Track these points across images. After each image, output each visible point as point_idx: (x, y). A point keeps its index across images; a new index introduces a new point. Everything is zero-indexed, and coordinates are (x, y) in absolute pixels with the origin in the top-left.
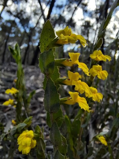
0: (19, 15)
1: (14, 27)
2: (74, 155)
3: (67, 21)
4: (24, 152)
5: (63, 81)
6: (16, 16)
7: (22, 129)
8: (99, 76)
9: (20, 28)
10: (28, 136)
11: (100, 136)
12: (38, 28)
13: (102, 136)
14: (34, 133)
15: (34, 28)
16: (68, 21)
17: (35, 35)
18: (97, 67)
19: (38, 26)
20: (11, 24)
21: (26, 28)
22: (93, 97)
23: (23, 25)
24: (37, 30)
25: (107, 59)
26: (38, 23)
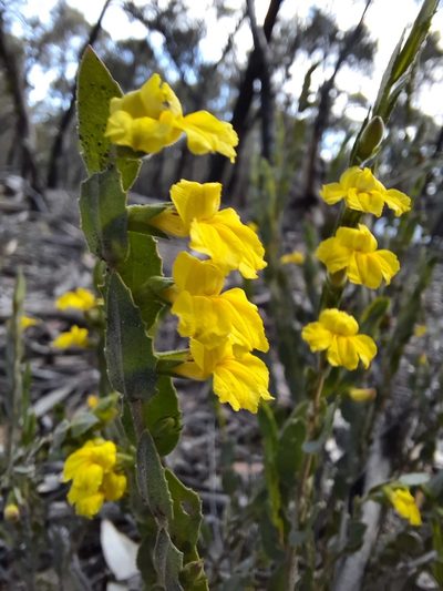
0: (165, 20)
1: (145, 64)
2: (281, 540)
3: (340, 35)
4: (83, 509)
5: (167, 287)
6: (155, 25)
7: (84, 431)
8: (354, 272)
9: (166, 69)
10: (97, 460)
11: (395, 489)
12: (227, 66)
13: (403, 489)
14: (118, 451)
15: (216, 66)
16: (346, 34)
17: (217, 94)
18: (352, 236)
19: (229, 58)
20: (134, 53)
21: (185, 67)
22: (330, 349)
23: (176, 58)
24: (227, 73)
25: (386, 205)
26: (229, 48)
